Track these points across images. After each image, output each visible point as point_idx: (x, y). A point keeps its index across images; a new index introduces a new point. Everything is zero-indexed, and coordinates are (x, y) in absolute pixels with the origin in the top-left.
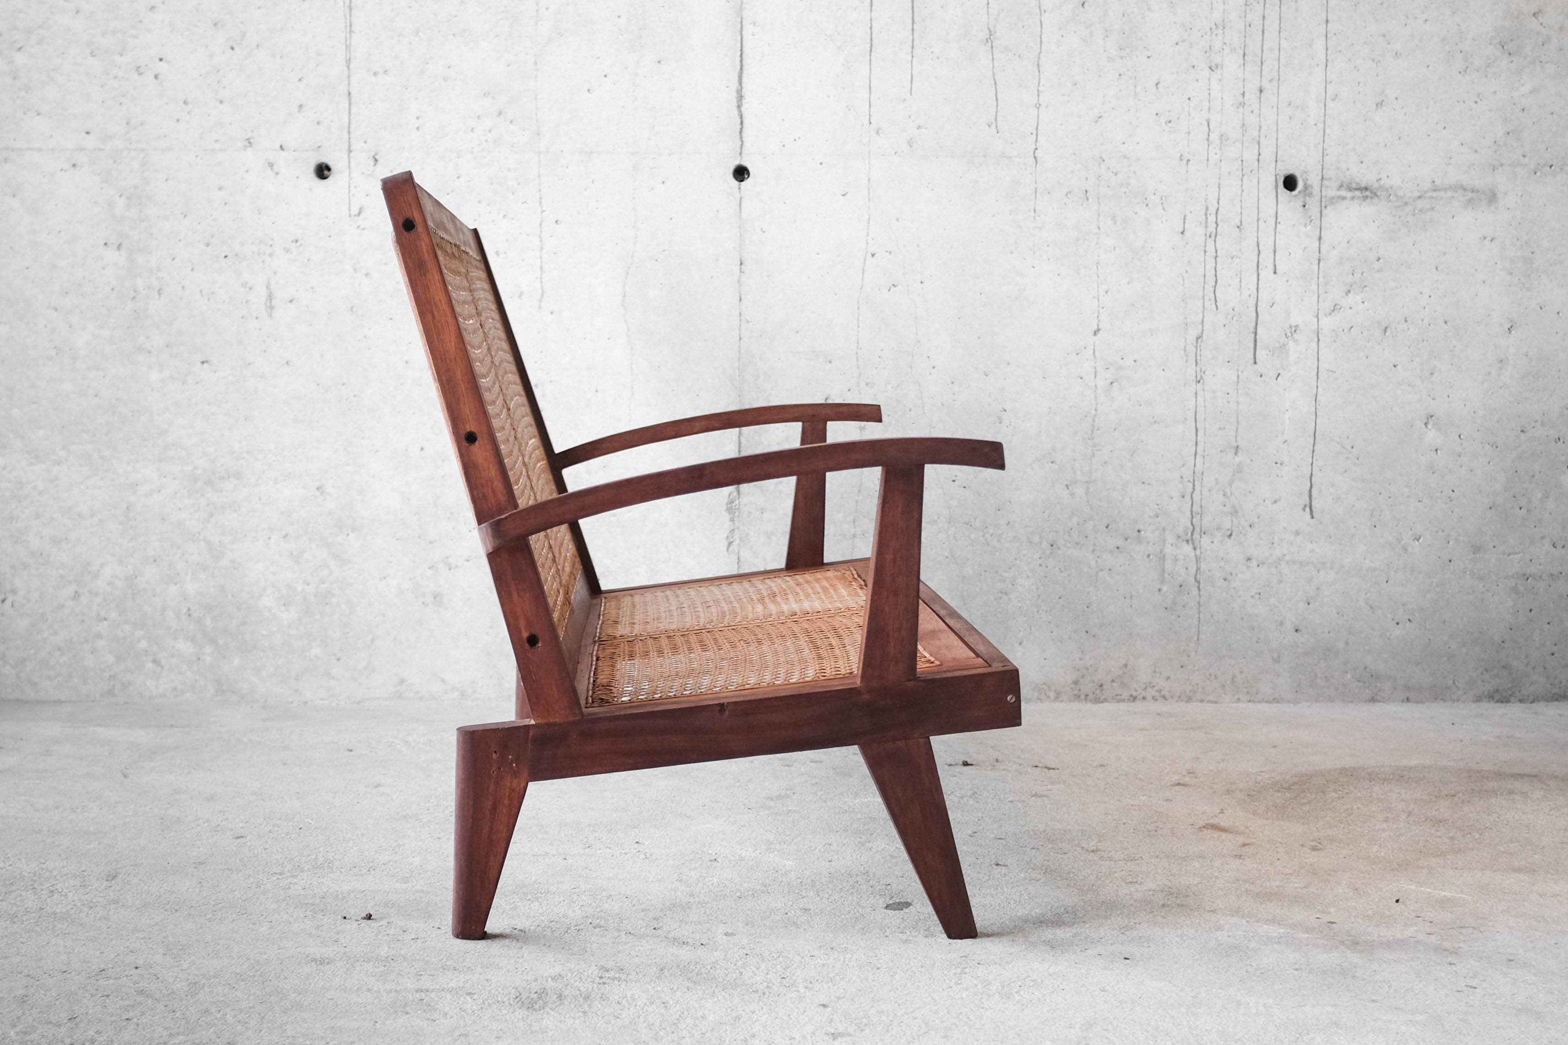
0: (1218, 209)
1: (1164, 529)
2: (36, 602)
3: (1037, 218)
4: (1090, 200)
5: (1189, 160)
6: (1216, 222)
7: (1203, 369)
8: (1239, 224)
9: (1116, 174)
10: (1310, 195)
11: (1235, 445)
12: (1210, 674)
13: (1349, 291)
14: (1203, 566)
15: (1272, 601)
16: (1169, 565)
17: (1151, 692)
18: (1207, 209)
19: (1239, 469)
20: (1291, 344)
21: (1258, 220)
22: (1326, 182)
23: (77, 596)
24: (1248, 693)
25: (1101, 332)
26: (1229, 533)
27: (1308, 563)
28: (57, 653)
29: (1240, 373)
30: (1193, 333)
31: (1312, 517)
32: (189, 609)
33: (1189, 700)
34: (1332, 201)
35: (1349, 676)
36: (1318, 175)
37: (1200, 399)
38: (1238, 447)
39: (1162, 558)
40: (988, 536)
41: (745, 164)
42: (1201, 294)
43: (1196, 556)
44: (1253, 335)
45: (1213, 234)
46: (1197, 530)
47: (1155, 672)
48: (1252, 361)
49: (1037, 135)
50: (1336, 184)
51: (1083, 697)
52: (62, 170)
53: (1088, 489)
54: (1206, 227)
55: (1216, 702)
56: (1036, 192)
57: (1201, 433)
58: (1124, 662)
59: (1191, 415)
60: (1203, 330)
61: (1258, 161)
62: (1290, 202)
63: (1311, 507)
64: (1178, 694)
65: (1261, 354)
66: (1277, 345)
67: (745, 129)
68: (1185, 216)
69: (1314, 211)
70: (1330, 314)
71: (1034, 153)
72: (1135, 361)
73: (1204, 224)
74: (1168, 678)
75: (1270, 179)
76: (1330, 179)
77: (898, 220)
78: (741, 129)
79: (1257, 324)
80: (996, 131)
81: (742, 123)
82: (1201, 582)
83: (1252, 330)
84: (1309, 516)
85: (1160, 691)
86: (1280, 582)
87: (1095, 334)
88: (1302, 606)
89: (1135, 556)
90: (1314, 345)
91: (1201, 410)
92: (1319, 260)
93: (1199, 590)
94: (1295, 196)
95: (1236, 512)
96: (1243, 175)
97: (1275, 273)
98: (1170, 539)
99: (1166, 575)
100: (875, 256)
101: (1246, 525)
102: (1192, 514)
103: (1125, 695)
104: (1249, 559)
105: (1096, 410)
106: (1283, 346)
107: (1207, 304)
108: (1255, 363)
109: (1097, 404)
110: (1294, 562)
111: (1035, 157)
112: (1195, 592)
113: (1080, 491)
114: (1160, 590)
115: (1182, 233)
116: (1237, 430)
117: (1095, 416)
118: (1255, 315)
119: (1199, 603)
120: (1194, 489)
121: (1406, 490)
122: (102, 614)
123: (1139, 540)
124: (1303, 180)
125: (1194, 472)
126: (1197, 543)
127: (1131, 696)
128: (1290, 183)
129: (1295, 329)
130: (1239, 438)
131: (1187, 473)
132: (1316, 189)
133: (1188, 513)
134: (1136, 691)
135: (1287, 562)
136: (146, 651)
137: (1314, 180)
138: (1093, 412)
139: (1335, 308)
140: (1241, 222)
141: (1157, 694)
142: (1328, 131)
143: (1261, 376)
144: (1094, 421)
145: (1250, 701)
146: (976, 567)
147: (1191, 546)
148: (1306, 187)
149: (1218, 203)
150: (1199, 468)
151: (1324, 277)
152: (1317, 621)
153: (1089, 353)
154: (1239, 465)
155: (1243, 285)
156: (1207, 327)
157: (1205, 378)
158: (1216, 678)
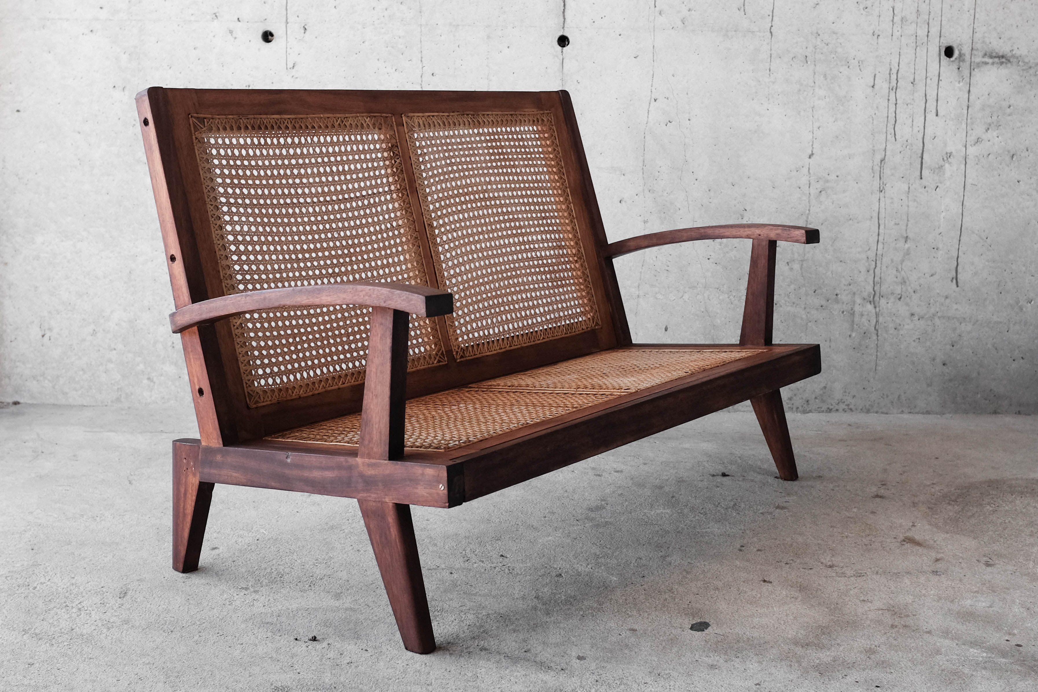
0: (898, 70)
1: (854, 294)
2: (66, 337)
3: (771, 75)
4: (809, 63)
5: (879, 35)
6: (897, 79)
7: (885, 182)
8: (912, 80)
9: (827, 45)
10: (964, 61)
11: (905, 236)
12: (883, 394)
13: (988, 129)
14: (881, 319)
15: (928, 344)
16: (857, 319)
17: (842, 406)
18: (891, 70)
19: (908, 253)
20: (947, 165)
21: (926, 78)
22: (974, 52)
23: (94, 333)
24: (909, 407)
25: (814, 156)
26: (899, 297)
27: (953, 318)
28: (81, 373)
29: (910, 185)
30: (878, 157)
31: (958, 286)
32: (173, 343)
33: (868, 411)
34: (978, 65)
35: (979, 396)
36: (969, 47)
37: (882, 204)
38: (907, 237)
39: (853, 314)
40: (731, 297)
41: (566, 34)
42: (885, 130)
43: (876, 313)
44: (920, 159)
45: (895, 88)
46: (878, 294)
47: (845, 392)
48: (919, 177)
49: (773, 17)
50: (981, 54)
51: (794, 409)
52: (83, 34)
53: (802, 265)
54: (890, 83)
55: (887, 413)
56: (771, 57)
57: (882, 227)
58: (823, 385)
59: (875, 215)
60: (885, 155)
61: (928, 36)
62: (949, 65)
63: (957, 279)
64: (861, 408)
65: (925, 172)
66: (937, 166)
67: (566, 10)
68: (875, 75)
69: (966, 72)
70: (974, 145)
71: (771, 29)
72: (837, 176)
73: (888, 81)
74: (854, 396)
75: (935, 49)
76: (977, 50)
77: (673, 76)
78: (564, 10)
79: (923, 151)
80: (743, 13)
81: (564, 5)
82: (879, 330)
83: (920, 155)
84: (955, 286)
85: (848, 405)
86: (934, 331)
87: (810, 157)
88: (949, 347)
89: (833, 312)
90: (963, 166)
91: (882, 211)
92: (968, 107)
93: (878, 336)
94: (952, 61)
95: (905, 282)
96: (917, 47)
97: (937, 115)
98: (858, 300)
99: (855, 326)
100: (657, 101)
101: (912, 291)
102: (874, 284)
103: (824, 407)
104: (913, 315)
105: (809, 210)
106: (941, 168)
107: (889, 137)
108: (921, 178)
109: (810, 206)
110: (944, 317)
111: (771, 32)
112: (875, 337)
113: (796, 266)
114: (850, 336)
115: (873, 87)
116: (907, 226)
117: (808, 214)
118: (922, 145)
119: (877, 345)
120: (876, 266)
121: (1024, 269)
122: (113, 346)
123: (837, 301)
124: (959, 50)
125: (876, 254)
126: (877, 304)
127: (828, 408)
128: (949, 52)
129: (950, 155)
130: (908, 231)
131: (872, 255)
132: (967, 57)
133: (872, 283)
134: (832, 405)
135: (939, 317)
136: (143, 372)
137: (966, 50)
138: (808, 212)
139: (978, 141)
140: (914, 79)
141: (846, 407)
142: (977, 16)
143: (925, 188)
144: (808, 218)
145: (910, 413)
146: (723, 319)
147: (873, 305)
148: (961, 55)
149: (899, 66)
150: (879, 252)
151: (971, 119)
152: (958, 358)
153: (805, 170)
154: (908, 249)
155: (914, 123)
156: (887, 153)
157: (886, 188)
158: (887, 396)
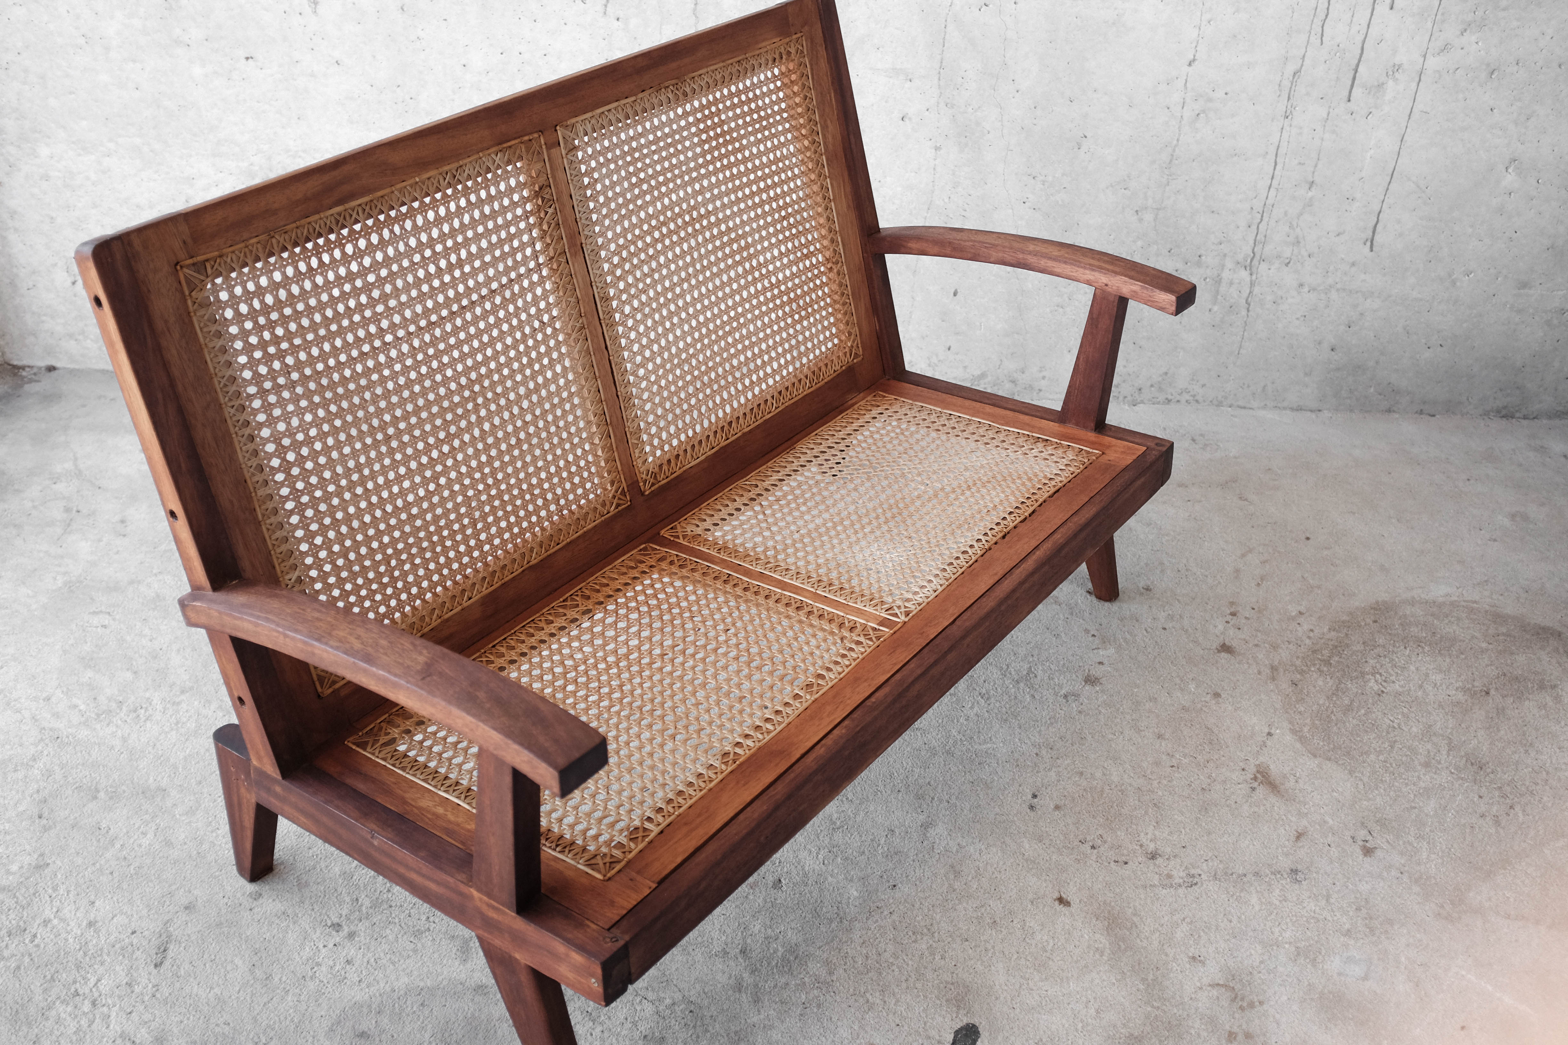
1: (1225, 255)
7: (1295, 104)
11: (1311, 180)
12: (1244, 384)
13: (1465, 30)
14: (1257, 290)
15: (1316, 323)
16: (1223, 289)
19: (1310, 204)
20: (1391, 83)
24: (1275, 401)
25: (1196, 63)
26: (1287, 261)
27: (1357, 292)
29: (1331, 110)
30: (1291, 68)
31: (1372, 250)
33: (1219, 403)
35: (1372, 390)
37: (1285, 135)
38: (1313, 182)
39: (1218, 279)
42: (1308, 28)
43: (1251, 280)
44: (1354, 73)
46: (1258, 257)
47: (1193, 380)
48: (1346, 98)
51: (1121, 398)
53: (1157, 215)
55: (1244, 406)
57: (1279, 167)
58: (1164, 370)
59: (1272, 150)
60: (1302, 66)
63: (1372, 241)
64: (1210, 399)
65: (1357, 92)
66: (1376, 84)
70: (1438, 54)
72: (1226, 93)
74: (1203, 386)
79: (1359, 61)
82: (1252, 304)
83: (1354, 66)
84: (1368, 249)
85: (1194, 396)
86: (1327, 306)
87: (1190, 64)
88: (1343, 328)
90: (1414, 85)
91: (1284, 144)
93: (1248, 310)
95: (1298, 242)
97: (1392, 8)
98: (1229, 264)
99: (1219, 296)
101: (1306, 254)
102: (1255, 243)
103: (1161, 397)
104: (1301, 285)
105: (1176, 138)
106: (1381, 86)
107: (1312, 39)
108: (1349, 100)
109: (1178, 133)
110: (1344, 290)
112: (1244, 312)
113: (1148, 217)
114: (1210, 309)
116: (1316, 166)
117: (1176, 145)
118: (1360, 51)
119: (1246, 322)
120: (1262, 220)
121: (1470, 230)
125: (1265, 204)
126: (1254, 269)
129: (1397, 68)
130: (1316, 174)
131: (1258, 204)
133: (1252, 242)
134: (1172, 396)
135: (1338, 290)
138: (1175, 142)
139: (1446, 48)
141: (1191, 398)
143: (1352, 114)
147: (1248, 272)
150: (1270, 201)
151: (1443, 14)
152: (1354, 342)
153: (1180, 83)
154: (1311, 199)
155: (1354, 19)
156: (1307, 62)
157: (1294, 113)
158: (1249, 386)
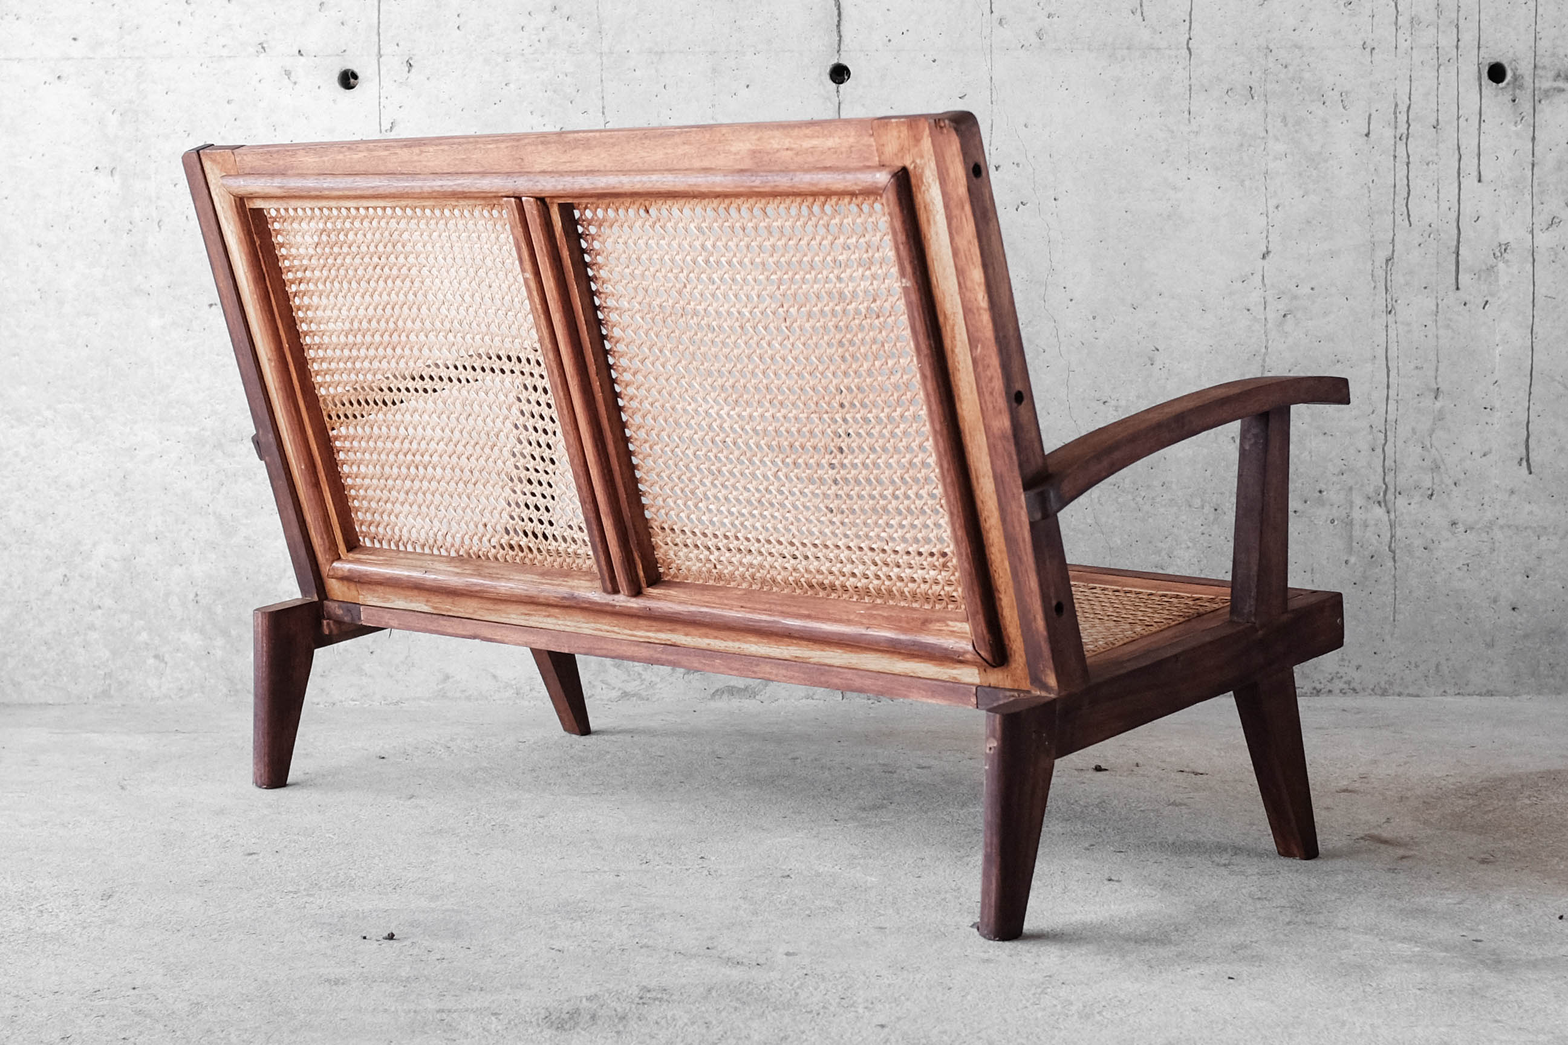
0: (1409, 107)
1: (1351, 489)
2: (19, 588)
3: (1192, 120)
4: (1256, 98)
5: (1374, 49)
6: (1408, 122)
7: (1395, 296)
8: (1435, 124)
9: (1286, 67)
10: (1521, 87)
11: (1435, 387)
12: (1410, 663)
14: (1399, 532)
15: (1484, 572)
16: (1357, 532)
17: (1339, 685)
18: (1396, 105)
19: (1440, 417)
20: (1501, 265)
21: (1458, 118)
22: (1539, 72)
23: (66, 580)
24: (1456, 684)
25: (1271, 255)
26: (1430, 492)
27: (1526, 528)
28: (44, 648)
29: (1439, 301)
30: (1382, 255)
31: (1531, 473)
32: (197, 595)
33: (1384, 693)
34: (1547, 93)
36: (1529, 63)
37: (1392, 334)
38: (1438, 389)
39: (1349, 523)
40: (1139, 499)
41: (844, 62)
42: (1391, 208)
43: (1390, 520)
44: (1455, 255)
45: (1404, 136)
46: (1391, 489)
47: (1342, 660)
48: (1454, 287)
49: (1191, 23)
50: (1551, 74)
52: (45, 83)
54: (1396, 128)
55: (1418, 696)
56: (1190, 90)
57: (1393, 373)
59: (1381, 352)
60: (1393, 251)
61: (1457, 48)
62: (1496, 96)
63: (1528, 461)
64: (1371, 686)
65: (1465, 279)
66: (1484, 267)
67: (842, 23)
68: (1370, 115)
69: (1526, 107)
70: (1547, 229)
71: (1188, 44)
72: (1312, 289)
73: (1393, 123)
75: (1471, 68)
76: (1544, 68)
77: (1026, 126)
78: (839, 22)
79: (1459, 242)
80: (1141, 18)
81: (839, 15)
82: (1397, 551)
83: (1454, 249)
84: (1527, 472)
85: (1349, 683)
86: (1493, 550)
87: (1264, 257)
88: (1519, 578)
89: (1316, 522)
90: (1529, 267)
91: (1393, 346)
92: (1533, 165)
93: (1395, 561)
94: (1502, 89)
95: (1437, 467)
96: (1439, 66)
98: (1359, 501)
99: (1354, 544)
100: (1000, 169)
101: (1450, 482)
102: (1384, 472)
104: (1454, 524)
105: (1266, 347)
106: (1491, 269)
107: (1399, 219)
108: (1458, 289)
109: (1267, 341)
110: (1509, 527)
111: (1189, 49)
112: (1390, 564)
114: (1346, 562)
115: (1367, 135)
116: (1437, 370)
117: (1265, 354)
118: (1456, 231)
119: (1394, 577)
120: (1386, 441)
122: (96, 602)
123: (1321, 503)
124: (1512, 69)
125: (1386, 421)
126: (1390, 505)
127: (1314, 688)
128: (1497, 73)
129: (1505, 248)
130: (1439, 379)
131: (1378, 421)
132: (1528, 81)
133: (1380, 470)
134: (1320, 683)
135: (1501, 527)
136: (147, 644)
137: (1525, 68)
138: (1263, 350)
139: (1554, 222)
140: (1438, 120)
141: (1346, 686)
142: (1540, 10)
143: (1465, 304)
144: (1264, 360)
145: (1459, 694)
146: (1126, 537)
147: (1384, 508)
148: (1515, 78)
149: (1410, 98)
150: (1391, 417)
151: (1539, 184)
152: (1538, 597)
153: (1258, 278)
154: (1440, 411)
155: (1441, 196)
156: (1398, 247)
157: (1398, 308)
158: (1417, 666)
